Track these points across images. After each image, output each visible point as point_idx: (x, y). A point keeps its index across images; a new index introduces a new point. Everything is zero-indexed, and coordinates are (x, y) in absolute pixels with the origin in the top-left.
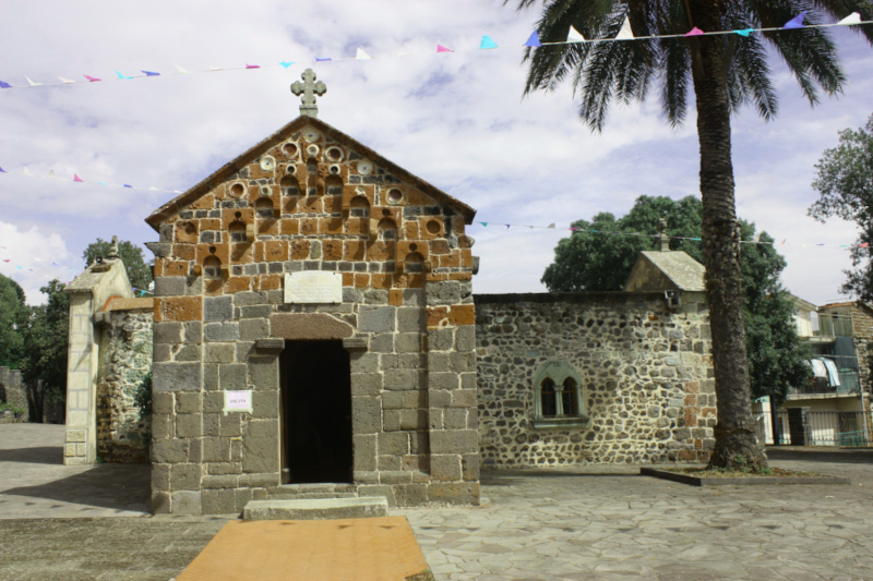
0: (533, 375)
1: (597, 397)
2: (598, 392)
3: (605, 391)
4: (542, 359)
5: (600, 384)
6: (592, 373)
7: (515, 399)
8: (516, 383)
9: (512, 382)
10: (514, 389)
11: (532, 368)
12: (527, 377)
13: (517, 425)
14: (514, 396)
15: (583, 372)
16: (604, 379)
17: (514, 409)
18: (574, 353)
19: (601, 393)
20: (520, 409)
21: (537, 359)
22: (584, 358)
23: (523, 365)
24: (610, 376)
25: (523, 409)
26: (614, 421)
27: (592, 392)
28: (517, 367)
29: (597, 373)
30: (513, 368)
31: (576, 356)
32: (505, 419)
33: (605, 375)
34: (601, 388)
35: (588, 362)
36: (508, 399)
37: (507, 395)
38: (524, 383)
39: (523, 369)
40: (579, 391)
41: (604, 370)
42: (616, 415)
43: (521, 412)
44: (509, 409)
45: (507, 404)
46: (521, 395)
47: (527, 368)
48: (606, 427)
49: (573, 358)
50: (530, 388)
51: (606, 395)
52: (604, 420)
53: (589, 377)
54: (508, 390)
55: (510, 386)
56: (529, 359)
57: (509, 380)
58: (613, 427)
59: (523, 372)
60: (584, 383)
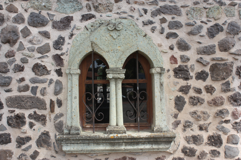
0: (65, 48)
1: (192, 93)
2: (194, 83)
3: (209, 82)
4: (85, 18)
5: (198, 69)
6: (183, 46)
7: (28, 93)
8: (32, 62)
9: (24, 61)
10: (28, 74)
11: (65, 34)
12: (54, 52)
13: (33, 143)
14: (26, 88)
15: (166, 43)
16: (207, 58)
17: (27, 113)
18: (151, 9)
19: (200, 84)
20: (40, 112)
21: (77, 16)
22: (169, 18)
23: (48, 28)
24: (219, 54)
25: (46, 112)
26: (224, 138)
27: (182, 83)
28: (34, 31)
29: (194, 47)
30: (26, 33)
31: (154, 14)
32: (9, 130)
33: (208, 51)
34: (201, 76)
35: (176, 25)
36: (15, 93)
37: (14, 85)
38: (49, 62)
39: (46, 35)
40: (156, 80)
41: (207, 42)
42: (228, 126)
43: (42, 119)
44: (18, 111)
45: (14, 102)
46: (41, 86)
47: (55, 34)
48: (208, 149)
49: (147, 17)
50: (59, 73)
51: (210, 90)
52: (205, 135)
53: (178, 53)
54: (16, 76)
55: (20, 69)
56: (58, 17)
57: (18, 57)
58: (221, 150)
59: (45, 41)
60: (167, 65)
